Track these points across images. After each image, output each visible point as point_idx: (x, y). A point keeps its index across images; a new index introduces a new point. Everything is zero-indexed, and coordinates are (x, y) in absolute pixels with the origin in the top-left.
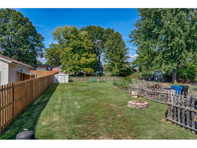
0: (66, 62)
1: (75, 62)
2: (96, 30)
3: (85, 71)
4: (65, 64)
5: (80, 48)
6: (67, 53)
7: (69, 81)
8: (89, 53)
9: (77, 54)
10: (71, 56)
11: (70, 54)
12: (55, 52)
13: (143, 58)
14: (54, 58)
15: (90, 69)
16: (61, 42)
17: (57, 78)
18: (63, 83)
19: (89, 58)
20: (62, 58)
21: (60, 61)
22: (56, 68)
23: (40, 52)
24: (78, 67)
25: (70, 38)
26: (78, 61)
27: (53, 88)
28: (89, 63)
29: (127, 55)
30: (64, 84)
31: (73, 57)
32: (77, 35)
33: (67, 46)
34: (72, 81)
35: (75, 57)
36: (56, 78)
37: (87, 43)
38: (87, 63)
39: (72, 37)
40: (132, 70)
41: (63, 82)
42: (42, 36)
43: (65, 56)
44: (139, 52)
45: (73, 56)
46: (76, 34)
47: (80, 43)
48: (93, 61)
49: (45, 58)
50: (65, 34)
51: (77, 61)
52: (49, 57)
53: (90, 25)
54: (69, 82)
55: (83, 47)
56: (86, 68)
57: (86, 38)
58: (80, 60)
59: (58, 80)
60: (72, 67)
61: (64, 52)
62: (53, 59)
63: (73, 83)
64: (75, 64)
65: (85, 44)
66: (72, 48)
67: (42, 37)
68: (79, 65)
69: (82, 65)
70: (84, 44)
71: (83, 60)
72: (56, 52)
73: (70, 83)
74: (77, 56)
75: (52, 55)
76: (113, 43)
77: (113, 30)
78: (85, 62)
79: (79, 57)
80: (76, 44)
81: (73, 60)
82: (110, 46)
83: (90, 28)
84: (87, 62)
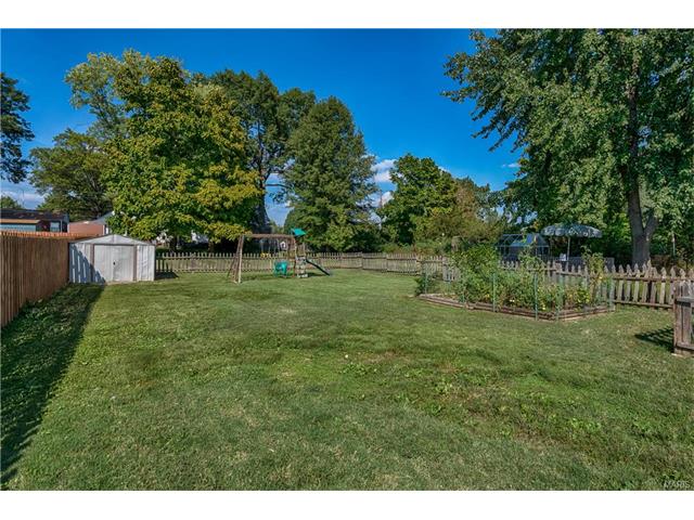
0: (135, 194)
1: (174, 196)
2: (254, 88)
3: (217, 233)
4: (128, 203)
5: (197, 141)
6: (138, 159)
7: (159, 275)
8: (231, 166)
9: (184, 165)
10: (155, 170)
11: (152, 165)
12: (81, 163)
13: (414, 194)
14: (77, 187)
15: (237, 226)
16: (108, 119)
17: (88, 258)
18: (125, 285)
19: (232, 183)
20: (116, 180)
21: (106, 196)
22: (87, 222)
23: (7, 155)
24: (188, 216)
25: (151, 98)
26: (188, 194)
27: (58, 317)
28: (234, 203)
29: (370, 181)
30: (132, 291)
31: (164, 176)
32: (182, 92)
33: (138, 131)
34: (171, 275)
35: (176, 176)
36: (85, 260)
37: (222, 125)
38: (227, 205)
39: (161, 96)
40: (378, 236)
41: (126, 277)
42: (17, 87)
43: (127, 169)
44: (400, 176)
45: (166, 173)
46: (176, 86)
47: (198, 123)
48: (248, 196)
49: (38, 186)
50: (129, 81)
51: (182, 192)
52: (53, 181)
53: (229, 69)
54: (155, 279)
55: (209, 138)
56: (219, 223)
57: (218, 108)
58: (197, 192)
59: (96, 269)
60: (160, 218)
61: (126, 152)
62: (72, 194)
63: (176, 281)
64: (177, 205)
65: (217, 129)
66: (160, 140)
67: (19, 93)
68: (193, 212)
69: (202, 210)
70: (213, 130)
71: (208, 191)
72: (87, 165)
73: (165, 282)
74: (183, 171)
75: (65, 174)
76: (324, 135)
77: (313, 97)
78: (216, 200)
79: (189, 177)
80: (178, 125)
81: (164, 188)
82: (313, 143)
83: (229, 80)
84: (227, 199)
